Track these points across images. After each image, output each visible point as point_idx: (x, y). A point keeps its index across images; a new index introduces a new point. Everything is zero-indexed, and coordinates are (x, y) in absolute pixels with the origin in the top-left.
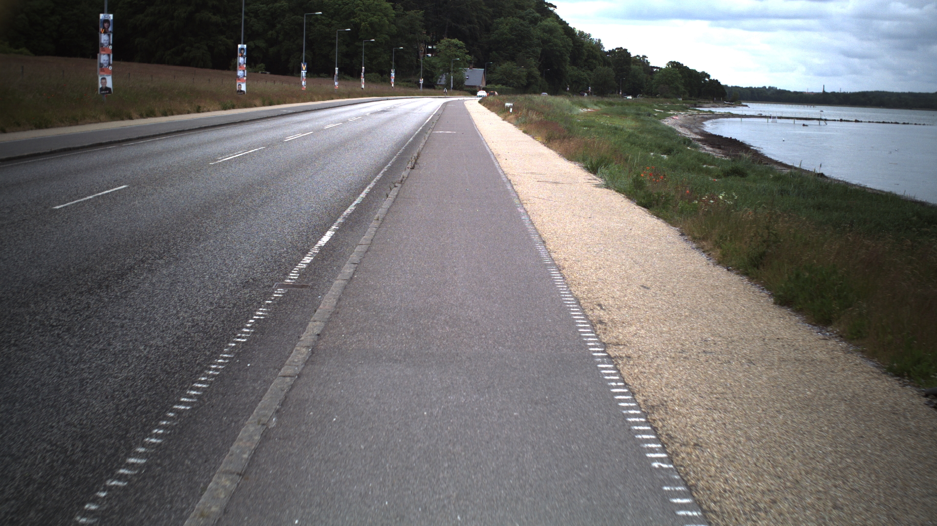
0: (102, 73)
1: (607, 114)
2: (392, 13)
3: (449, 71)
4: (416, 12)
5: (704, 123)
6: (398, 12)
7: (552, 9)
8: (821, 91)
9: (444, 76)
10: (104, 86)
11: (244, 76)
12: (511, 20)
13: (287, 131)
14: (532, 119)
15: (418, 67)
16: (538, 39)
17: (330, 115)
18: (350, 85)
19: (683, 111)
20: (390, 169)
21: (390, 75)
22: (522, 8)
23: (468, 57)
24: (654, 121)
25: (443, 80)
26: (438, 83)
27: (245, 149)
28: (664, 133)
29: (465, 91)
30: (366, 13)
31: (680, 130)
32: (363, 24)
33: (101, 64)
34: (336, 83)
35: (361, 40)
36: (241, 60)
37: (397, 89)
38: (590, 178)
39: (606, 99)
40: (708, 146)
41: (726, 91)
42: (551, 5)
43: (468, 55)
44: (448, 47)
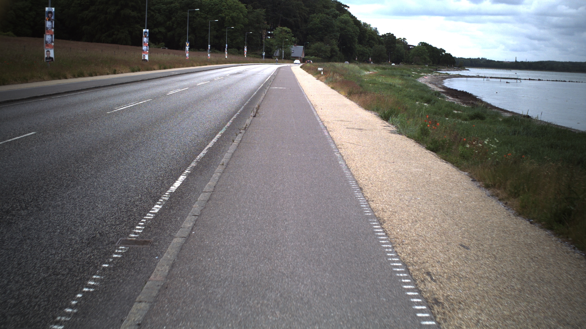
0: (47, 47)
1: (382, 75)
2: (246, 11)
3: (282, 48)
4: (260, 10)
5: (444, 81)
6: (249, 10)
7: (346, 8)
8: (514, 61)
9: (278, 50)
10: (48, 56)
11: (147, 50)
12: (321, 15)
13: (171, 87)
14: (336, 79)
15: (262, 45)
16: (338, 27)
18: (218, 56)
19: (430, 73)
21: (244, 50)
22: (328, 8)
24: (413, 80)
25: (277, 53)
26: (274, 55)
27: (137, 101)
28: (422, 88)
30: (229, 11)
31: (430, 85)
32: (227, 17)
33: (46, 41)
34: (209, 55)
35: (226, 27)
36: (145, 39)
37: (249, 59)
38: (384, 125)
39: (381, 66)
40: (450, 96)
41: (456, 61)
42: (346, 6)
43: (293, 38)
44: (281, 32)
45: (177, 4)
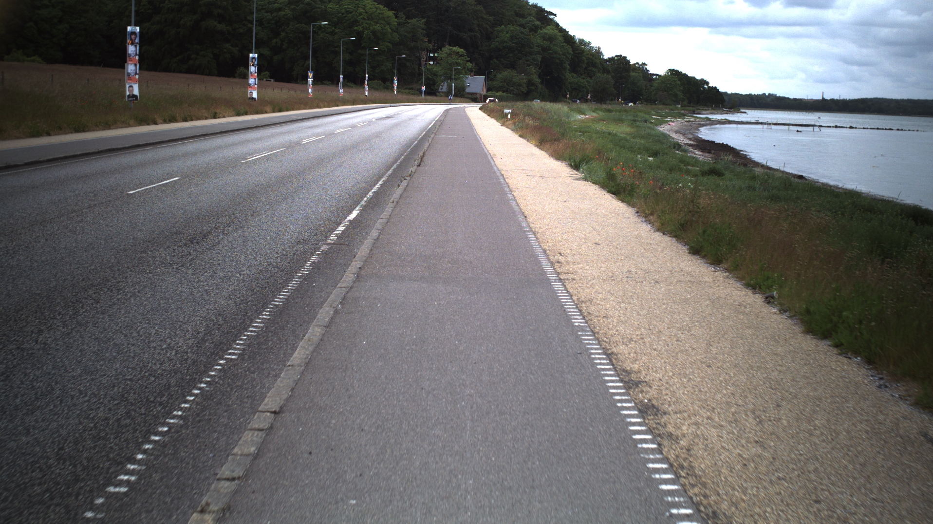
0: (129, 81)
1: (603, 120)
2: (395, 21)
3: (451, 79)
4: (417, 21)
5: (700, 129)
6: (401, 21)
7: (552, 17)
8: (821, 98)
9: (446, 83)
10: (131, 93)
11: (255, 84)
12: (512, 28)
13: (301, 135)
14: (528, 125)
15: (420, 74)
16: (538, 46)
17: (338, 121)
18: (354, 92)
19: (680, 117)
20: (399, 166)
21: (392, 83)
22: (523, 16)
23: (469, 65)
24: (649, 128)
25: (444, 88)
26: (440, 90)
27: (268, 150)
28: (657, 138)
29: (466, 98)
30: (369, 22)
31: (674, 135)
32: (366, 32)
33: (128, 73)
34: (341, 91)
35: (364, 48)
36: (253, 69)
37: (400, 96)
39: (604, 106)
41: (725, 98)
42: (551, 13)
43: (469, 63)
44: (450, 55)
45: (289, 12)
